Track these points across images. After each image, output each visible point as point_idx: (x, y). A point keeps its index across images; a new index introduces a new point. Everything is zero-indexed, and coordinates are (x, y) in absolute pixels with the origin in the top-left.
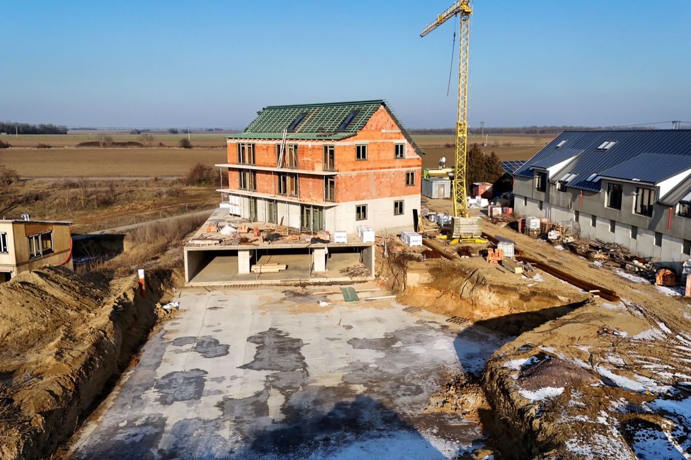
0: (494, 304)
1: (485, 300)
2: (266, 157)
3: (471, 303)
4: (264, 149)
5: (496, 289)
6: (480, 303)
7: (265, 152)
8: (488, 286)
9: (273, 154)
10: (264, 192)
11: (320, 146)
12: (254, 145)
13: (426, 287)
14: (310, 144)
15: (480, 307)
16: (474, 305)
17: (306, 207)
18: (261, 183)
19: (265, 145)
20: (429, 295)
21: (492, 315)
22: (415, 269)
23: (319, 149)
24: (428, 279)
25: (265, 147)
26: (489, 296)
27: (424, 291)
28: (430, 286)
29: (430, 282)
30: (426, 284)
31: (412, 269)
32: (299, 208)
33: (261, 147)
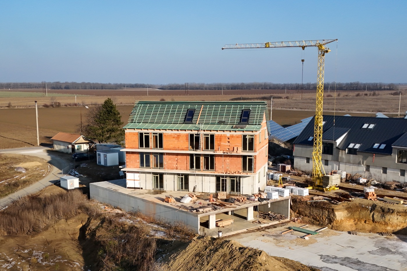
0: (399, 222)
1: (394, 221)
2: (176, 143)
3: (384, 224)
4: (174, 137)
5: (401, 214)
6: (391, 223)
7: (174, 139)
8: (395, 213)
9: (185, 141)
10: (173, 169)
11: (239, 135)
12: (161, 135)
13: (348, 219)
14: (228, 134)
15: (390, 225)
16: (386, 224)
17: (222, 177)
18: (170, 162)
19: (176, 134)
20: (350, 223)
21: (399, 228)
22: (339, 209)
23: (237, 137)
24: (348, 214)
25: (176, 136)
26: (396, 218)
27: (347, 222)
28: (350, 218)
29: (349, 216)
30: (348, 217)
31: (337, 210)
32: (214, 179)
33: (171, 135)
